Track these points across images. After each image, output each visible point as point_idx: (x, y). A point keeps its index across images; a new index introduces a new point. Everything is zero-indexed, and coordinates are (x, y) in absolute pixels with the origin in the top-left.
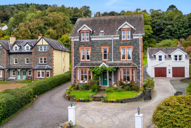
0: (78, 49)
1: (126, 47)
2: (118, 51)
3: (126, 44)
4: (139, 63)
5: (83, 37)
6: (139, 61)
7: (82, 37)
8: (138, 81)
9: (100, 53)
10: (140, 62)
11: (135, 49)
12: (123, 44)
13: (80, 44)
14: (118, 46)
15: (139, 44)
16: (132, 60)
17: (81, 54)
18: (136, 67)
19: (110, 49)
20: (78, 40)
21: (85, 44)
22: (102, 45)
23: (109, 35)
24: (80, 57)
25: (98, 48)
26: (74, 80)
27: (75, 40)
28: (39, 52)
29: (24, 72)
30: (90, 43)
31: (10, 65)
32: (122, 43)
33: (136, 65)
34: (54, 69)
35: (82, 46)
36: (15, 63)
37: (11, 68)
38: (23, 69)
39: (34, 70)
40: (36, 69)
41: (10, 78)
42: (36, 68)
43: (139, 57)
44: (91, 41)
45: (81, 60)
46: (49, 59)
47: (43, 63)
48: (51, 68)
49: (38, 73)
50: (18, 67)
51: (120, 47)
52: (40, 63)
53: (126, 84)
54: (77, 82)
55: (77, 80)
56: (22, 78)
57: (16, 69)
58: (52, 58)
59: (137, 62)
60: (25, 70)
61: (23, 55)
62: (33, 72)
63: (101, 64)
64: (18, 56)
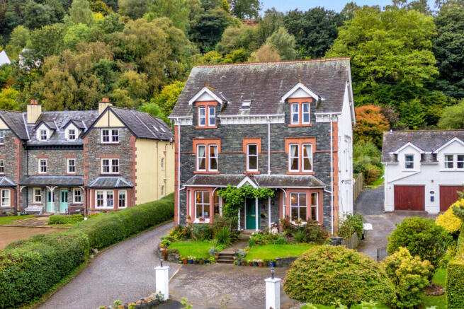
0: (190, 145)
1: (300, 141)
2: (282, 151)
3: (301, 134)
4: (330, 180)
5: (203, 117)
6: (329, 175)
7: (200, 117)
8: (327, 220)
9: (241, 153)
10: (330, 178)
11: (321, 148)
12: (293, 134)
13: (194, 133)
14: (281, 140)
15: (329, 135)
16: (314, 173)
17: (198, 157)
18: (323, 189)
19: (264, 146)
20: (190, 123)
21: (207, 134)
22: (245, 135)
23: (262, 113)
24: (194, 164)
25: (237, 142)
26: (181, 217)
27: (184, 123)
28: (101, 144)
29: (63, 193)
30: (218, 130)
31: (28, 176)
32: (290, 131)
33: (321, 183)
34: (136, 188)
35: (201, 138)
36: (40, 172)
37: (32, 183)
38: (60, 187)
39: (87, 189)
40: (95, 188)
41: (30, 208)
42: (93, 183)
43: (329, 164)
44: (219, 126)
45: (198, 170)
46: (124, 162)
47: (111, 172)
48: (129, 184)
49: (98, 197)
50: (48, 182)
51: (288, 141)
52: (102, 173)
53: (298, 226)
54: (187, 220)
55: (187, 216)
56: (58, 208)
57: (44, 187)
58: (131, 160)
59: (324, 176)
60: (66, 189)
61: (60, 152)
62: (85, 193)
63: (242, 179)
64: (48, 153)
